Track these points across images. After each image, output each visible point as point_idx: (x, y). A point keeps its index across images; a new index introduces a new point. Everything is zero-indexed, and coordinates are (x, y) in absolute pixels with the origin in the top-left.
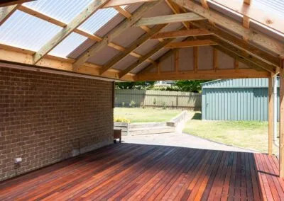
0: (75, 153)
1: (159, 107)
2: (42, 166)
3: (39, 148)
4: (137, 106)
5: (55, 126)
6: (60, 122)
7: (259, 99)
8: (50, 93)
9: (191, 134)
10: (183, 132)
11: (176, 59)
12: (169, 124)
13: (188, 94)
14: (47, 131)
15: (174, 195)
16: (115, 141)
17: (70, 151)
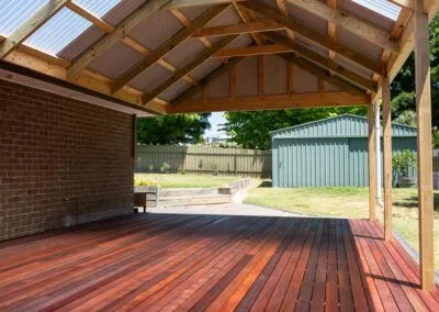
0: (69, 221)
1: (207, 172)
2: (13, 235)
3: (9, 206)
4: (173, 171)
5: (36, 174)
6: (46, 168)
7: (356, 154)
8: (30, 119)
9: (255, 204)
10: (244, 203)
11: (232, 79)
12: (221, 191)
13: (251, 152)
14: (23, 180)
15: (227, 260)
16: (136, 210)
17: (60, 217)
